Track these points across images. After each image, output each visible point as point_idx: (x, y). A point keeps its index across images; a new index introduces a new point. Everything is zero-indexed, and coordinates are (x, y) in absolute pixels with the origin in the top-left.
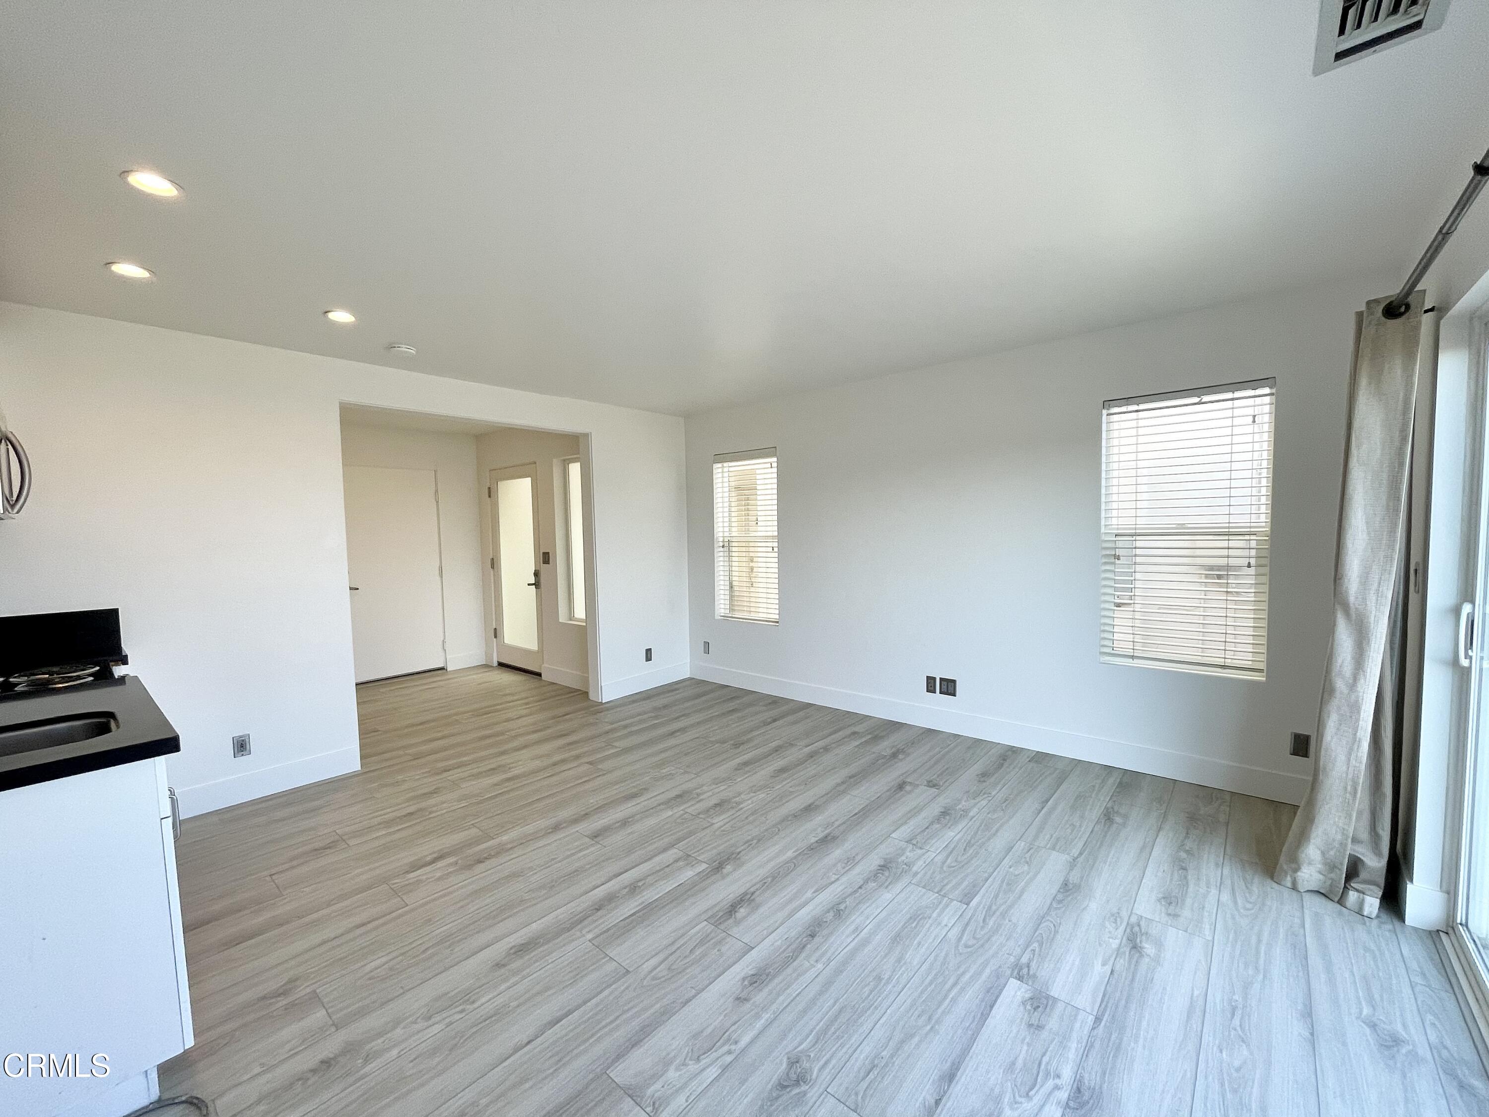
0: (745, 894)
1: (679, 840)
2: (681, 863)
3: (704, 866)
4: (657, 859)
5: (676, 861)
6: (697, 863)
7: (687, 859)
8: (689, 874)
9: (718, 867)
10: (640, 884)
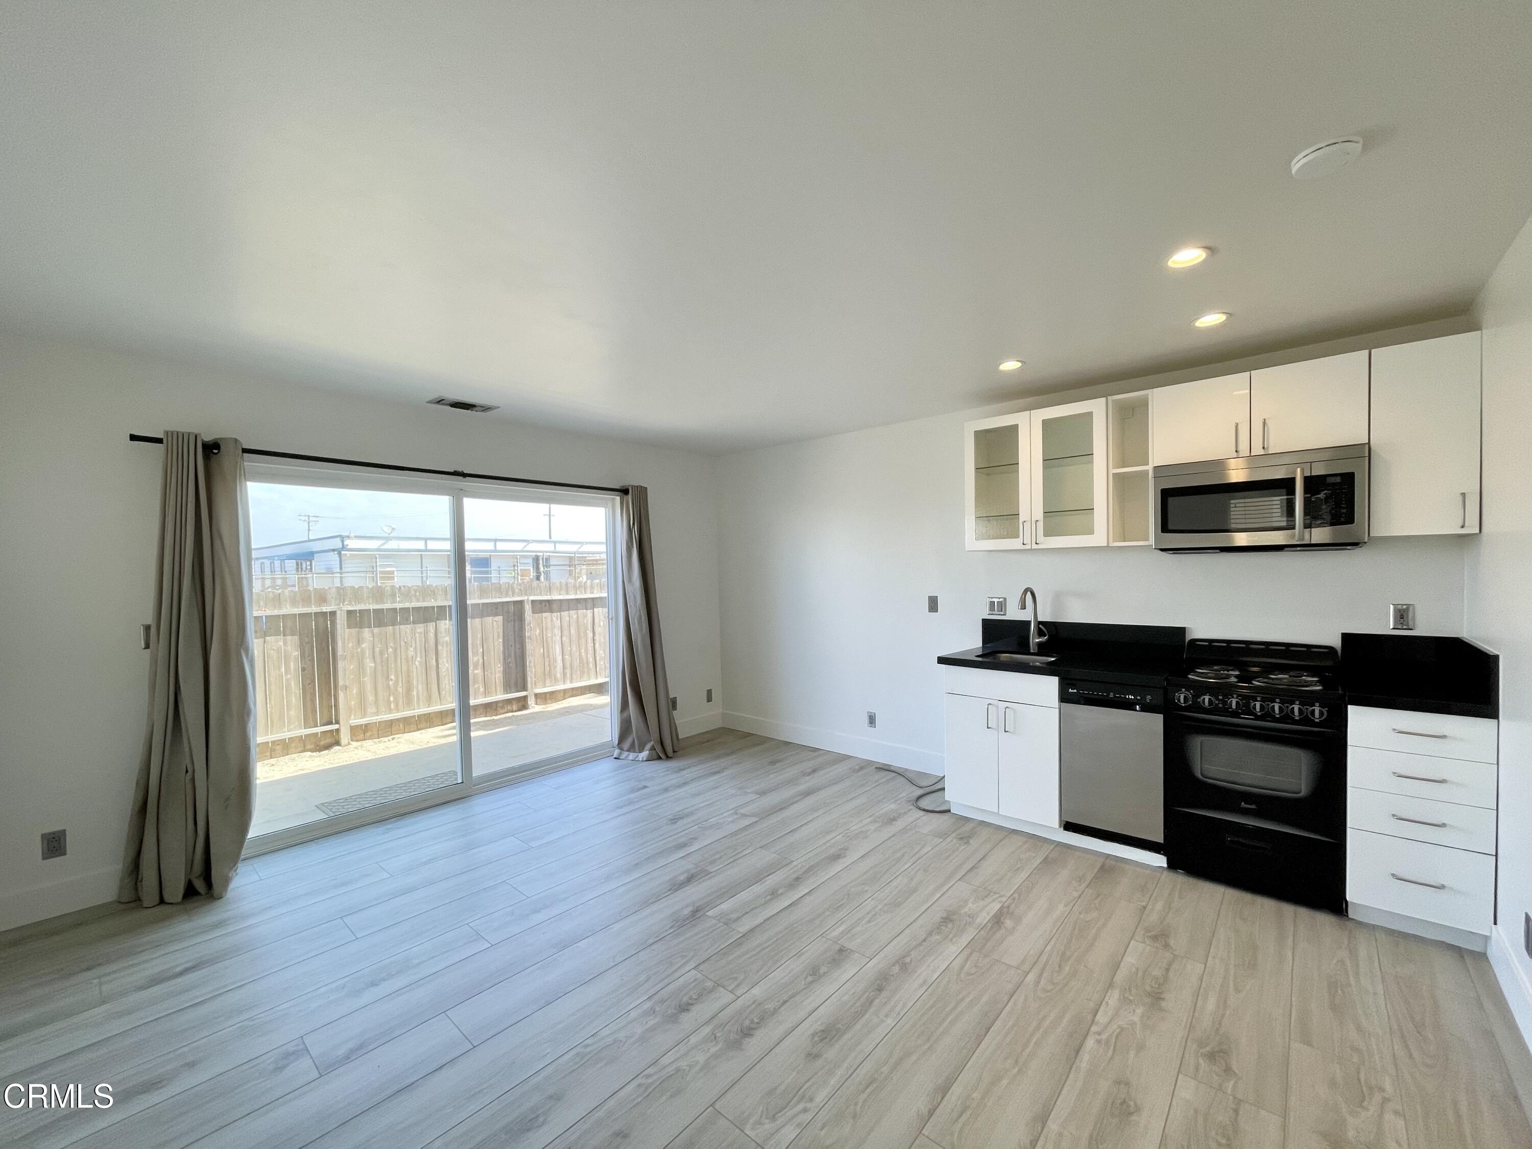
0: (676, 890)
1: (738, 943)
2: (734, 916)
3: (709, 913)
4: (759, 920)
5: (738, 918)
6: (717, 916)
7: (728, 922)
8: (725, 907)
9: (697, 913)
10: (769, 897)
